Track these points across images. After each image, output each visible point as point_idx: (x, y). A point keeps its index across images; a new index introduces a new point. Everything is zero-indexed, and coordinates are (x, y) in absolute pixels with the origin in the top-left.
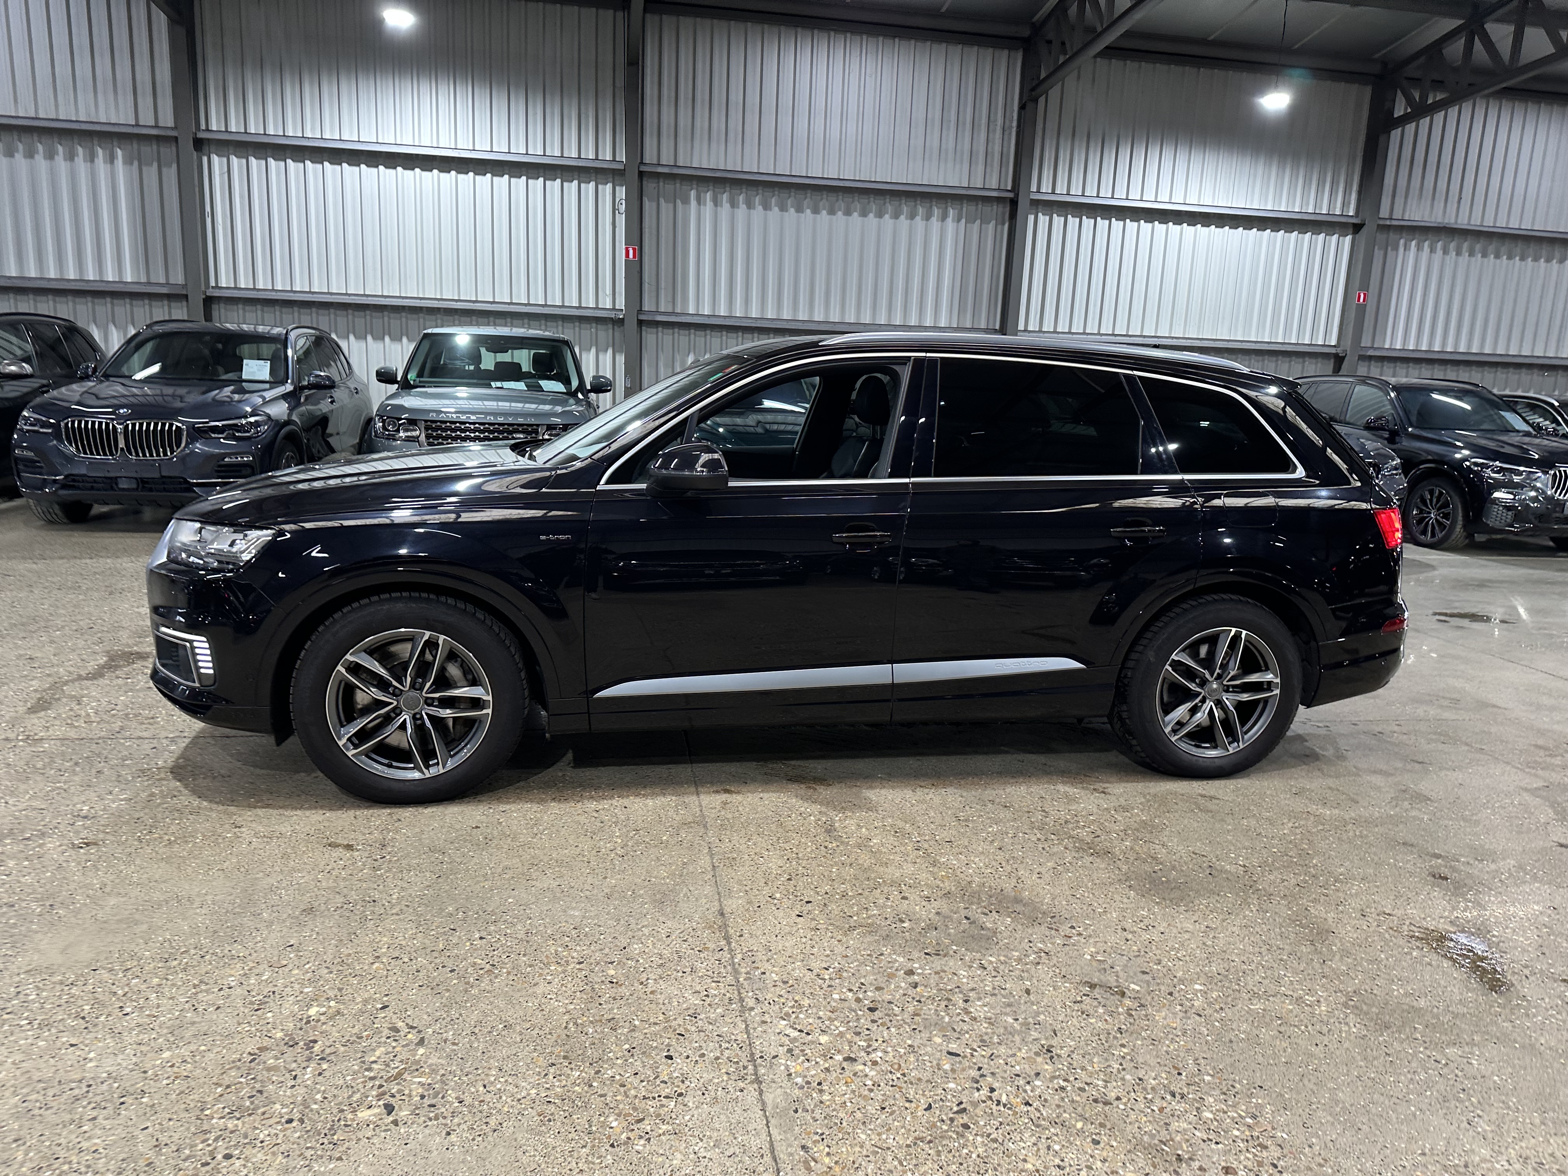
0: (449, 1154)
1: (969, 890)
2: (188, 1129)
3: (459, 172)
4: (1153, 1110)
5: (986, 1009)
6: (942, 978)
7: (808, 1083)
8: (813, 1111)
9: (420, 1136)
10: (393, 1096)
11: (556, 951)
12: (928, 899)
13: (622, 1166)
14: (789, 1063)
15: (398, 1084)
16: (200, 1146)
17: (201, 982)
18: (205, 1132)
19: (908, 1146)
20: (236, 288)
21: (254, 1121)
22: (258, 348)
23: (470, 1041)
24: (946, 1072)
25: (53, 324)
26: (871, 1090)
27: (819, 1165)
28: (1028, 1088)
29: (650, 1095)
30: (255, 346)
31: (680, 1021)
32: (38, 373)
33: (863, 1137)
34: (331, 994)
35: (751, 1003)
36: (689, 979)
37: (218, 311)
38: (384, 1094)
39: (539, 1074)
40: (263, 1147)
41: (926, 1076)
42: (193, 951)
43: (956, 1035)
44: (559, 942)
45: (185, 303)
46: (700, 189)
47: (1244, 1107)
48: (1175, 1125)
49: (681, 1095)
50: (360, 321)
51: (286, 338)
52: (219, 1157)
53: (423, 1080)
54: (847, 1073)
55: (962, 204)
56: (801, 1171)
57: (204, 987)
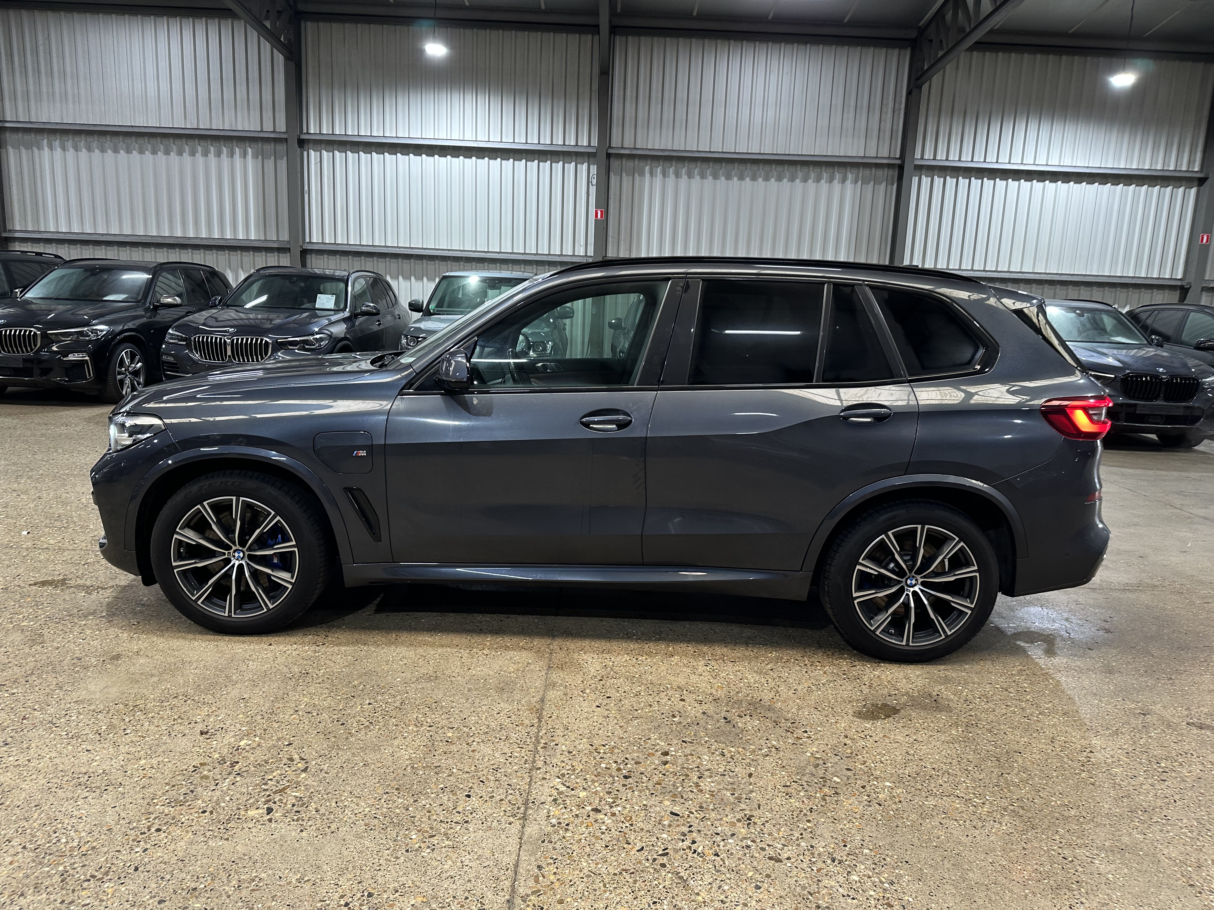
0: (297, 845)
1: (735, 698)
2: (140, 811)
3: (478, 158)
4: (812, 870)
6: (688, 760)
8: (555, 843)
9: (283, 830)
11: (417, 717)
12: (701, 702)
13: (409, 865)
16: (144, 822)
18: (150, 813)
19: (615, 874)
23: (338, 772)
25: (200, 270)
26: (603, 833)
27: (545, 880)
28: (722, 843)
29: (445, 820)
32: (186, 303)
33: (585, 864)
40: (181, 827)
46: (653, 164)
47: (886, 875)
48: (825, 882)
51: (348, 279)
54: (591, 820)
55: (859, 169)
56: (531, 883)
57: (179, 721)
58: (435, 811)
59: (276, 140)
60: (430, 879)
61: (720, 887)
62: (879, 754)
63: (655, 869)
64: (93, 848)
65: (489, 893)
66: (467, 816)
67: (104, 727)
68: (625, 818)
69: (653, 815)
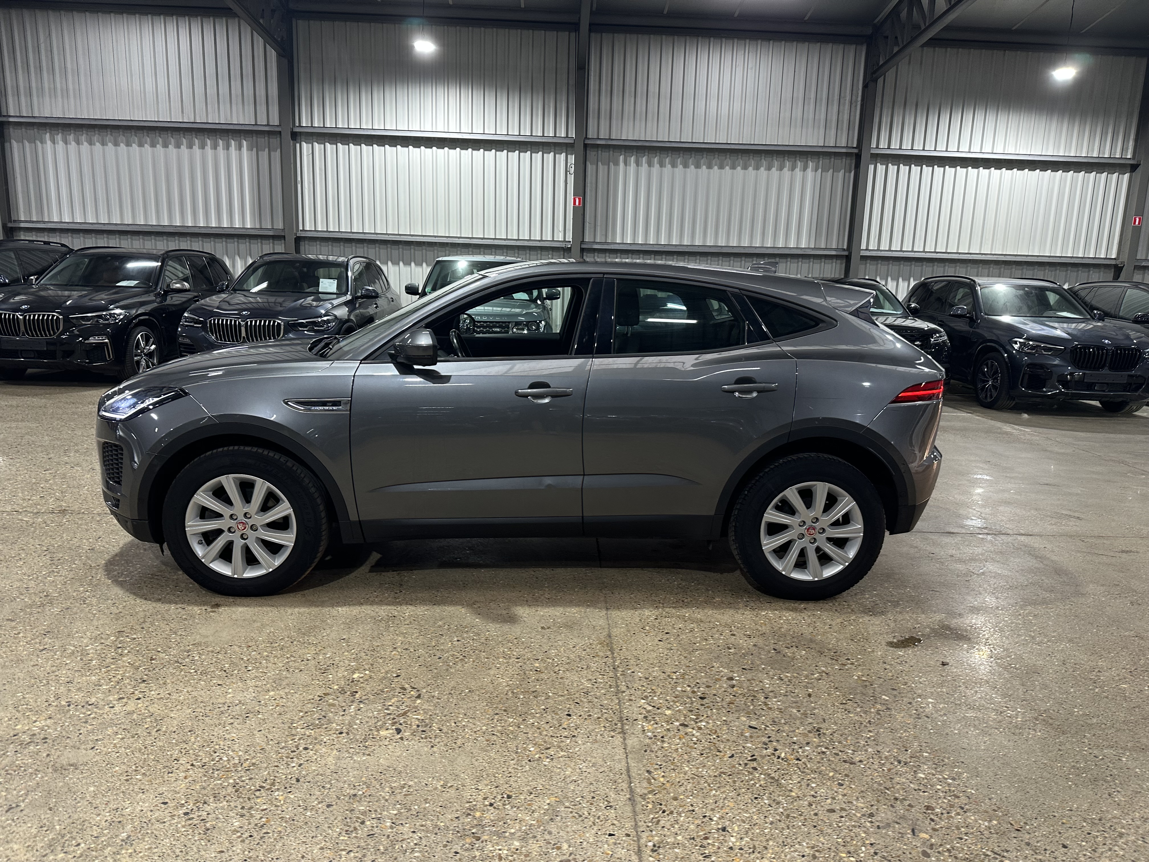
0: (432, 758)
1: (779, 633)
2: (284, 733)
3: (462, 149)
4: (883, 770)
5: (779, 703)
6: (751, 683)
7: (655, 736)
8: (656, 752)
9: (416, 747)
10: (401, 724)
11: (504, 651)
12: (749, 637)
13: (534, 772)
14: (644, 724)
15: (404, 718)
16: (291, 742)
17: (291, 656)
18: (293, 735)
19: (715, 776)
20: (315, 231)
21: (321, 731)
22: (329, 271)
23: (448, 699)
24: (746, 737)
25: (202, 256)
26: (695, 744)
27: (656, 782)
28: (800, 750)
29: (555, 735)
30: (327, 269)
31: (577, 695)
32: (192, 289)
33: (687, 769)
34: (367, 667)
35: (624, 688)
36: (585, 672)
37: (305, 247)
38: (396, 723)
39: (488, 718)
40: (325, 745)
41: (733, 738)
42: (286, 639)
43: (756, 717)
44: (506, 646)
45: (283, 241)
46: (627, 154)
47: (947, 773)
48: (897, 779)
49: (574, 736)
50: (395, 252)
51: (347, 264)
52: (301, 748)
53: (419, 717)
54: (682, 733)
55: (819, 158)
56: (645, 784)
57: (292, 659)
58: (544, 728)
59: (270, 133)
60: (557, 783)
61: (808, 785)
62: (916, 677)
63: (749, 772)
64: (254, 764)
65: (611, 793)
66: (573, 732)
67: (226, 665)
68: (711, 731)
69: (734, 728)
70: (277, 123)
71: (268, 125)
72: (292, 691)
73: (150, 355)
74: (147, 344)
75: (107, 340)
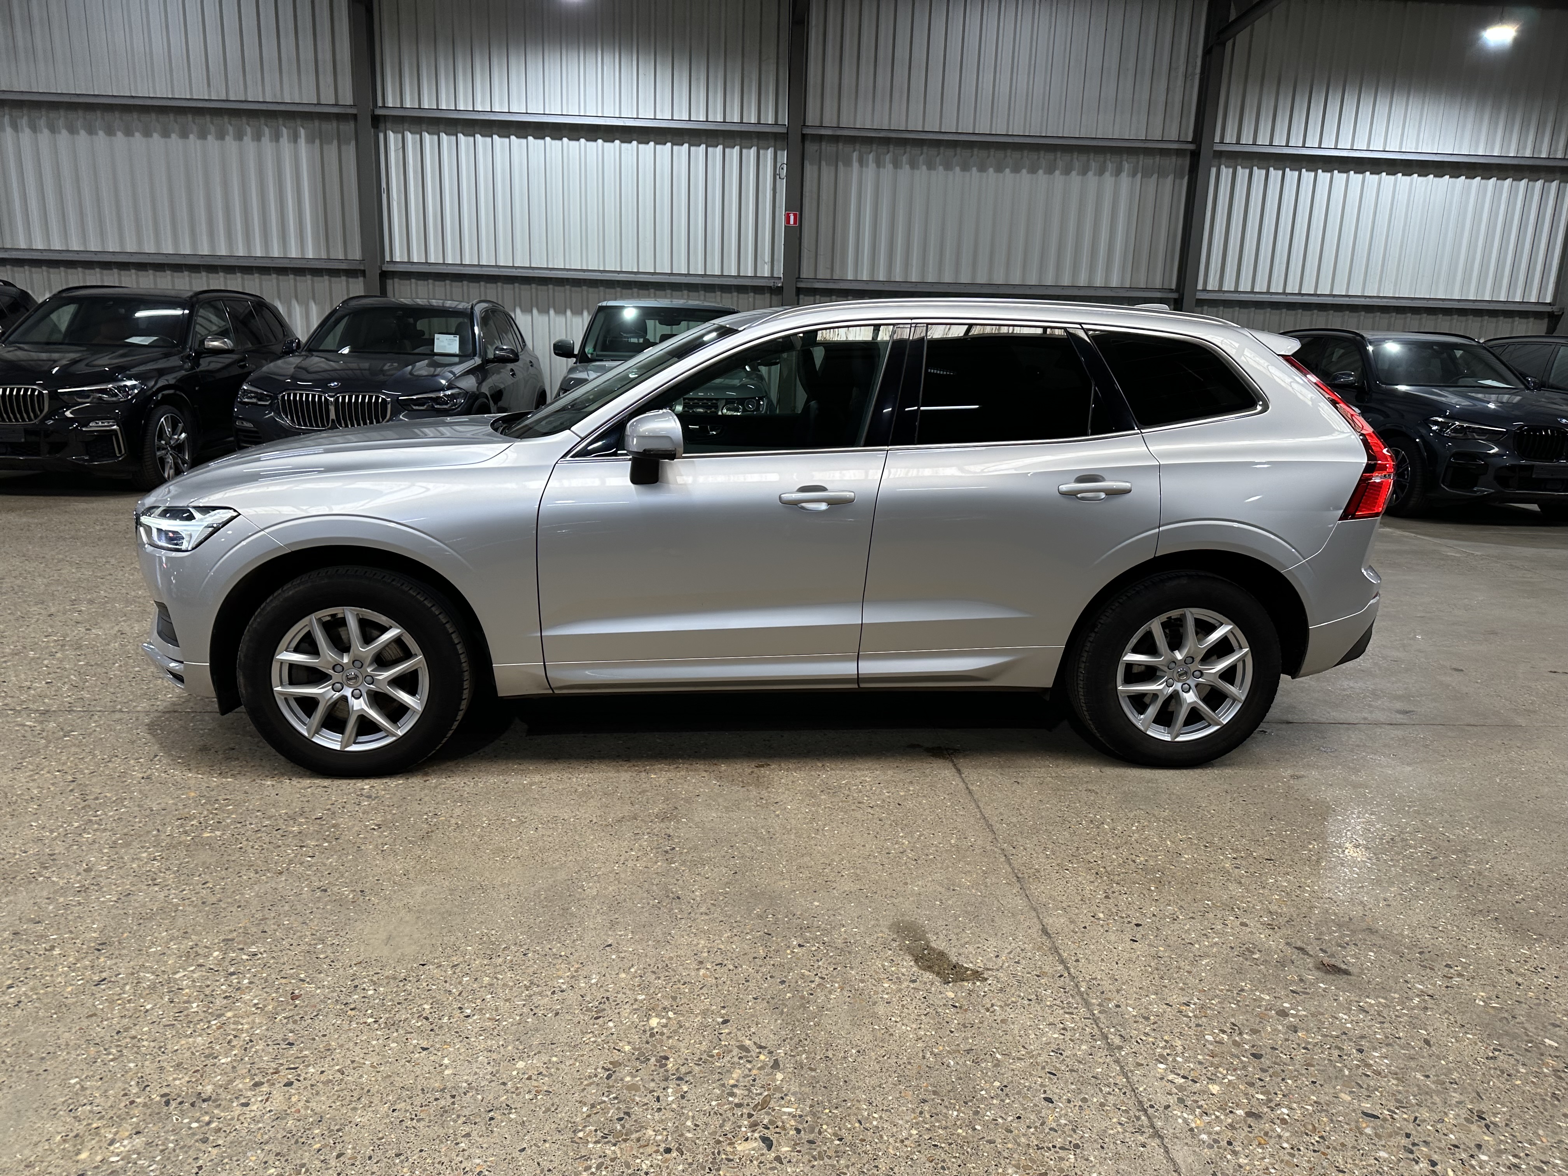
3: (622, 141)
5: (1386, 1061)
6: (1321, 1022)
7: (1216, 1141)
10: (767, 1128)
11: (884, 966)
12: (1271, 927)
14: (1185, 1115)
15: (768, 1114)
17: (532, 983)
18: (585, 1158)
20: (409, 263)
21: (632, 1148)
22: (441, 321)
24: (1370, 1137)
25: (246, 300)
30: (443, 319)
31: (1045, 1057)
32: (239, 348)
34: (666, 1003)
35: (1117, 1040)
36: (1038, 1008)
37: (393, 285)
38: (756, 1124)
39: (913, 1111)
41: (1350, 1141)
42: (514, 948)
43: (1364, 1092)
45: (362, 279)
46: (862, 149)
49: (1077, 1146)
53: (792, 1110)
54: (1258, 1132)
55: (1138, 158)
58: (1016, 1128)
59: (339, 117)
66: (1071, 1136)
67: (427, 1007)
68: (1304, 1126)
69: (1341, 1118)
70: (350, 102)
71: (336, 105)
72: (554, 1059)
73: (179, 448)
74: (174, 432)
75: (115, 427)
